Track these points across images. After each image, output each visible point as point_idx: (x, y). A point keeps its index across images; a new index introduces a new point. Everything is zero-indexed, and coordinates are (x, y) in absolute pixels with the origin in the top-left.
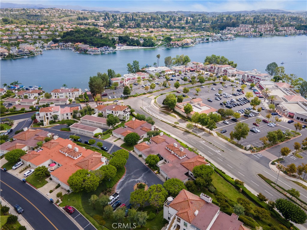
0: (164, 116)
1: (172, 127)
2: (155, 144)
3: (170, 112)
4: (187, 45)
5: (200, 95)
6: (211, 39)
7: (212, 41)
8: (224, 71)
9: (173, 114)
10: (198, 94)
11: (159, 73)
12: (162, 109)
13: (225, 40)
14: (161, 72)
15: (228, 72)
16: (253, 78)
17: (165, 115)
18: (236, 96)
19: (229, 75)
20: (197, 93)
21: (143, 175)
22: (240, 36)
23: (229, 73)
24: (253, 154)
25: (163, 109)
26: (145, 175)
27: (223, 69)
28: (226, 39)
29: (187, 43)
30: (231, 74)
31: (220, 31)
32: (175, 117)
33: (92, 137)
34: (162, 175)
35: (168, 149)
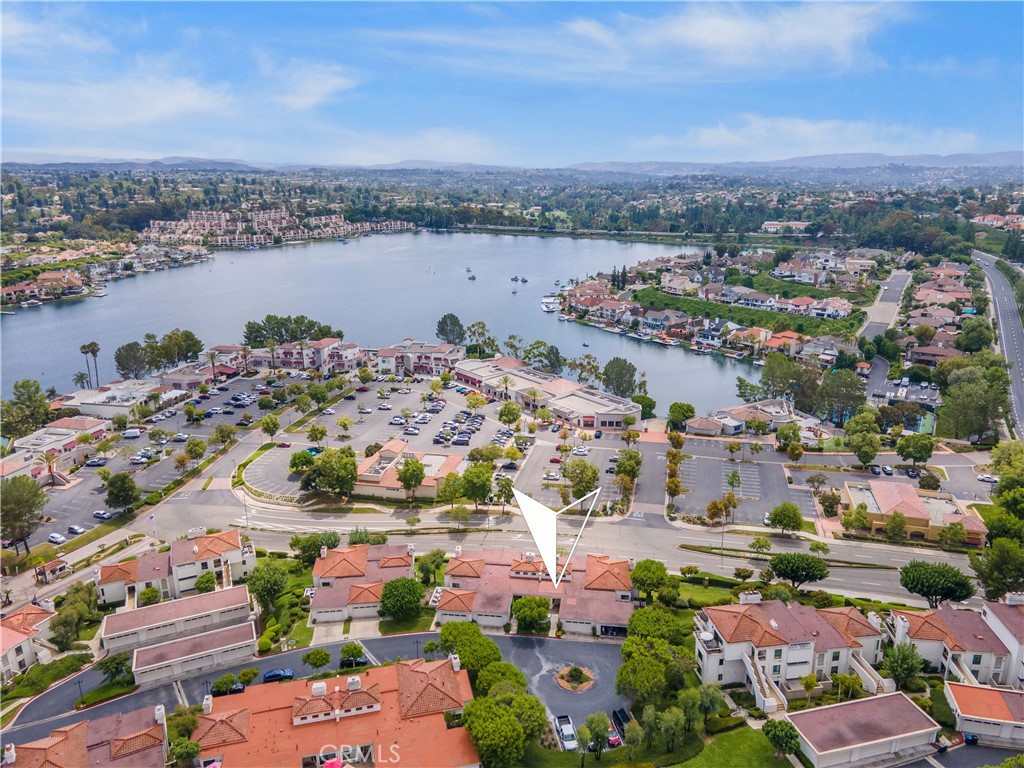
0: (338, 520)
1: (403, 537)
2: (475, 580)
3: (343, 505)
4: (71, 293)
5: (356, 437)
6: (140, 265)
7: (145, 269)
8: (331, 356)
9: (356, 506)
10: (348, 433)
11: (141, 403)
12: (307, 504)
13: (185, 262)
14: (146, 402)
15: (344, 358)
16: (423, 361)
17: (341, 517)
18: (438, 413)
19: (350, 364)
20: (344, 433)
21: (540, 656)
22: (217, 246)
23: (349, 358)
24: (626, 517)
25: (310, 502)
26: (544, 654)
27: (326, 352)
28: (187, 258)
29: (70, 288)
30: (355, 362)
31: (139, 235)
32: (375, 511)
33: (255, 659)
34: (574, 633)
35: (522, 575)
